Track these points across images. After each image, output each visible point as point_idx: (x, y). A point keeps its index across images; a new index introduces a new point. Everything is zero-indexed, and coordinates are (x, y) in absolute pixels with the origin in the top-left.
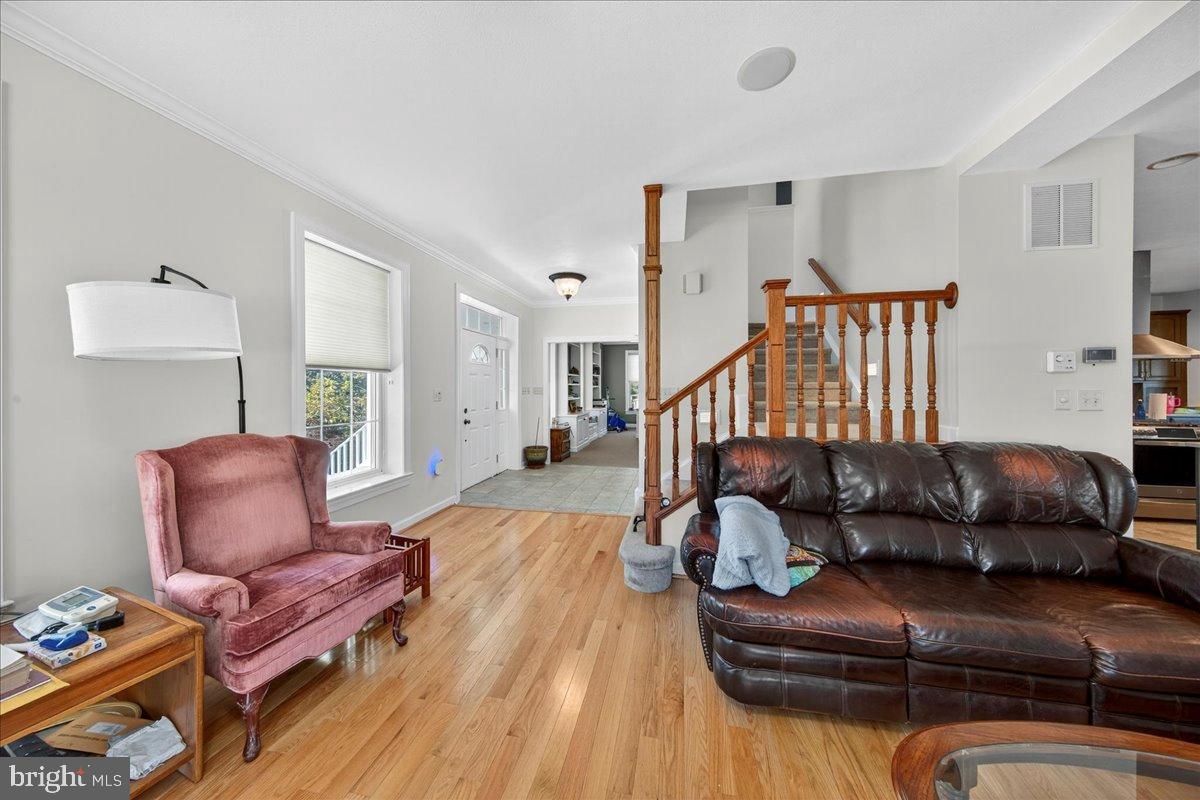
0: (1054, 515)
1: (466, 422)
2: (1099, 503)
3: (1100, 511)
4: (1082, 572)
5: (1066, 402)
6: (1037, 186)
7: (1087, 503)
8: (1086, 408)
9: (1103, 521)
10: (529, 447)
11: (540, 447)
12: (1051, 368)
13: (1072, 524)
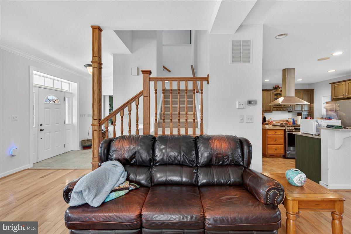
0: (226, 162)
1: (41, 130)
2: (240, 156)
3: (240, 159)
4: (230, 183)
5: (242, 119)
6: (234, 40)
7: (236, 157)
8: (248, 122)
9: (241, 163)
10: (84, 140)
11: (90, 140)
12: (237, 107)
13: (232, 165)
